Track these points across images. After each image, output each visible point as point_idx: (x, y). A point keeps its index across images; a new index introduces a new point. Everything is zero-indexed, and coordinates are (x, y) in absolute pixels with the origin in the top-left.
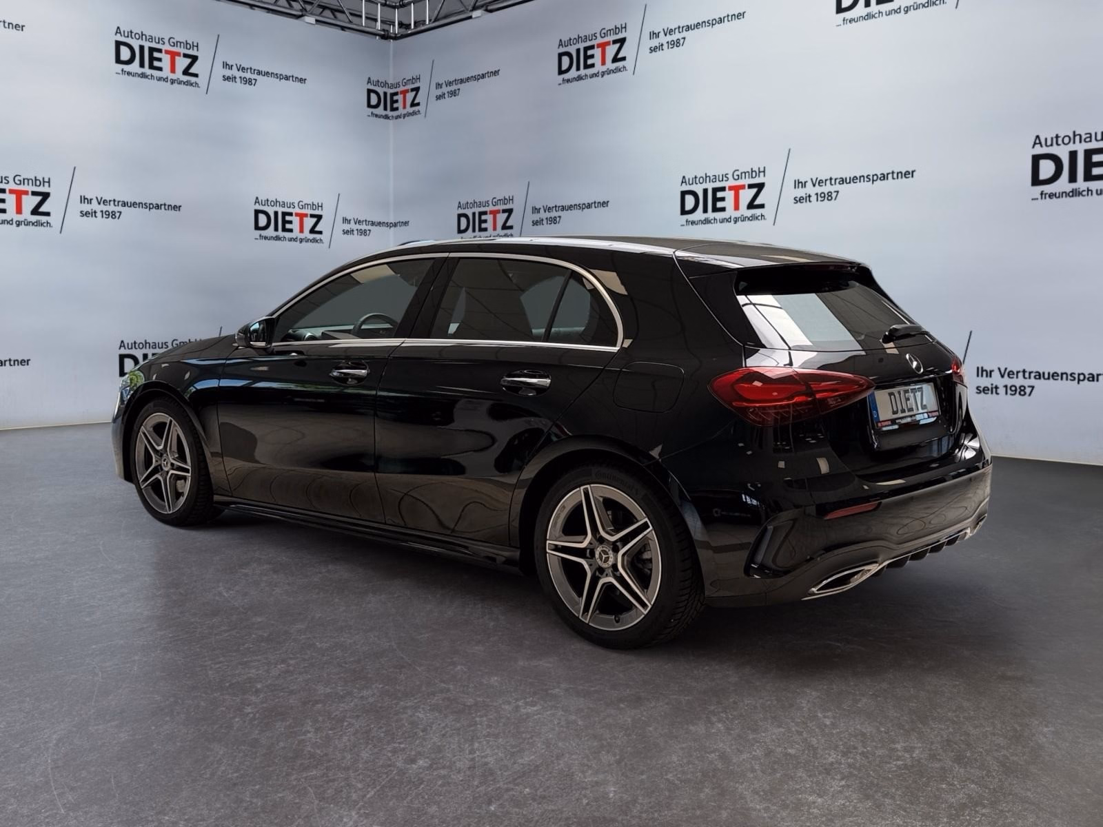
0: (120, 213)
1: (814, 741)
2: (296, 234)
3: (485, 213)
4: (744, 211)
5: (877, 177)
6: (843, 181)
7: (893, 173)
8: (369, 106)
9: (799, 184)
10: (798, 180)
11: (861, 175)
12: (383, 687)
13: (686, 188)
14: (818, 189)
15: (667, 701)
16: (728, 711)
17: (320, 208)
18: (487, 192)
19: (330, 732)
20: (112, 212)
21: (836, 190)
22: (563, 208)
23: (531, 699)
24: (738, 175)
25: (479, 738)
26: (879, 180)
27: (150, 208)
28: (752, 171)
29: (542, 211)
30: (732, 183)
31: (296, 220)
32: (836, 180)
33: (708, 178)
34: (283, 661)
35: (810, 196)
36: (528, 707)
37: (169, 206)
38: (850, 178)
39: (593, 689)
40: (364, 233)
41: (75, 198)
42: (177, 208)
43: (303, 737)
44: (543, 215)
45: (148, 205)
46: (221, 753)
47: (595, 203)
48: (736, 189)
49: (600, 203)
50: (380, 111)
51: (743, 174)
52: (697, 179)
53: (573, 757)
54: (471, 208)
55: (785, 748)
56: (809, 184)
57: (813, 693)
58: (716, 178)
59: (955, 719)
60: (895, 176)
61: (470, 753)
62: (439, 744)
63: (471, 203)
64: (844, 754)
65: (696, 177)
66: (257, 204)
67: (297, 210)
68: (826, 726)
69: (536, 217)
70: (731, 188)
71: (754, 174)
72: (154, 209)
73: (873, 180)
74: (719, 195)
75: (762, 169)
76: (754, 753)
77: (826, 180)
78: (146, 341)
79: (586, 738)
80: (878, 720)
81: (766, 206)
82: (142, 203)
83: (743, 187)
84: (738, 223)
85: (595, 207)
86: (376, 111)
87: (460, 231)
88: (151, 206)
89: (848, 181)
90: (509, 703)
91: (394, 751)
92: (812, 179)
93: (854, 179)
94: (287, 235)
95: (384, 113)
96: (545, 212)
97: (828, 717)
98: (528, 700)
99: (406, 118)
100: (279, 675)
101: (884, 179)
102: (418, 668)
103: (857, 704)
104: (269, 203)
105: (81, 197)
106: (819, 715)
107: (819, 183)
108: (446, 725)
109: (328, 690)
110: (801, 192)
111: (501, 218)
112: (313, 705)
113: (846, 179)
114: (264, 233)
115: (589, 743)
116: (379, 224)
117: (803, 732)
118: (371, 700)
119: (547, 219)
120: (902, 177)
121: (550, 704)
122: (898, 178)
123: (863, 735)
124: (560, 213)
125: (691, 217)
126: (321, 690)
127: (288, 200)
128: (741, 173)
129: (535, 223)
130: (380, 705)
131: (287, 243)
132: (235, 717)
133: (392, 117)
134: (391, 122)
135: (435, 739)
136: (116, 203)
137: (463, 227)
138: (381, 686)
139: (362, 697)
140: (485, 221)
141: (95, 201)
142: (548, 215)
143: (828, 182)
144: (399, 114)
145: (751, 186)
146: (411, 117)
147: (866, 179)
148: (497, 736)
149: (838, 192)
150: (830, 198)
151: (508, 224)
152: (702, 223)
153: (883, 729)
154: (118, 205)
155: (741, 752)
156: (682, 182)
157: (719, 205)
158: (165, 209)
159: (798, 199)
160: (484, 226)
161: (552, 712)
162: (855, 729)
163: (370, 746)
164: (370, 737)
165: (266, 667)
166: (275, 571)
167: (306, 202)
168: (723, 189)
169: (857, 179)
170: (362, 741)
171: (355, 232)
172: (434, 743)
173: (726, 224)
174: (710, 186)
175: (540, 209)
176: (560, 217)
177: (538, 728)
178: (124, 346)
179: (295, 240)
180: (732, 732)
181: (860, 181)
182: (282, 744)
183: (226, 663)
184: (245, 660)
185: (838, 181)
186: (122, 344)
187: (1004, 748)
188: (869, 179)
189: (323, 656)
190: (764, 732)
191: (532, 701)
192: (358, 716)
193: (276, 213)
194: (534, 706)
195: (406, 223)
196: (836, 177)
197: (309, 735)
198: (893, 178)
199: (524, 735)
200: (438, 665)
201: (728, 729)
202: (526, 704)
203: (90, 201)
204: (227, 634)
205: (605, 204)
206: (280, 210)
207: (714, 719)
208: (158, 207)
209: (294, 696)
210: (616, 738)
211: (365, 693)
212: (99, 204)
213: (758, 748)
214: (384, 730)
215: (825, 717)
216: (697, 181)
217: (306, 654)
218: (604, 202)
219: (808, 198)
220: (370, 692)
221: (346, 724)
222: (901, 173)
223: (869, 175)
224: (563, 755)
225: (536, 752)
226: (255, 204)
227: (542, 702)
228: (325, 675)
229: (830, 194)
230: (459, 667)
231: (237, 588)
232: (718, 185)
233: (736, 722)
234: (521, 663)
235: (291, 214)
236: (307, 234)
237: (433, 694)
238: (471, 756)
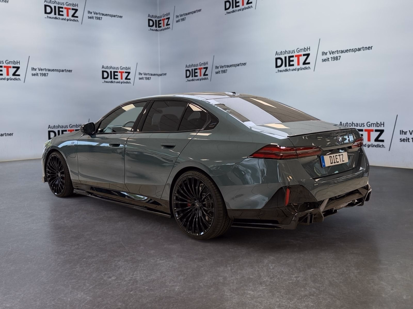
0: (48, 74)
1: (262, 274)
2: (119, 80)
3: (197, 69)
4: (301, 66)
5: (357, 50)
6: (342, 52)
7: (363, 48)
8: (149, 26)
9: (324, 53)
10: (324, 52)
11: (350, 49)
12: (110, 254)
13: (277, 56)
14: (332, 56)
15: (214, 259)
16: (235, 263)
17: (129, 69)
18: (197, 61)
19: (85, 268)
20: (44, 74)
21: (339, 55)
22: (228, 66)
23: (163, 258)
24: (299, 51)
25: (137, 271)
26: (357, 51)
27: (59, 72)
28: (305, 49)
29: (219, 67)
30: (296, 54)
31: (119, 74)
32: (339, 51)
33: (286, 52)
34: (78, 244)
35: (328, 59)
36: (161, 261)
37: (67, 70)
38: (345, 50)
39: (188, 255)
40: (148, 79)
41: (29, 69)
42: (70, 71)
43: (74, 269)
44: (220, 69)
45: (59, 70)
46: (44, 274)
47: (241, 64)
48: (298, 56)
49: (243, 64)
50: (154, 28)
51: (301, 50)
52: (282, 53)
53: (169, 277)
54: (191, 67)
55: (250, 276)
56: (328, 53)
57: (272, 258)
58: (290, 52)
59: (322, 267)
60: (364, 49)
61: (132, 275)
62: (122, 272)
63: (191, 65)
64: (271, 278)
65: (281, 52)
66: (103, 68)
67: (120, 70)
68: (270, 268)
69: (217, 70)
70: (296, 56)
71: (305, 50)
72: (61, 72)
73: (355, 51)
74: (291, 59)
75: (308, 48)
76: (237, 277)
77: (335, 52)
78: (59, 125)
79: (177, 271)
80: (291, 267)
81: (310, 63)
82: (56, 70)
83: (301, 55)
84: (299, 71)
85: (241, 66)
86: (152, 28)
87: (187, 77)
88: (60, 71)
89: (344, 52)
90: (154, 259)
91: (105, 274)
92: (329, 51)
93: (347, 51)
94: (116, 80)
95: (155, 29)
96: (221, 68)
97: (273, 266)
98: (162, 259)
99: (165, 30)
100: (75, 249)
101: (359, 50)
102: (126, 248)
103: (287, 261)
104: (108, 68)
105: (32, 68)
106: (270, 265)
107: (332, 53)
108: (128, 266)
109: (90, 254)
110: (325, 57)
111: (203, 71)
112: (83, 259)
113: (343, 51)
114: (106, 80)
115: (177, 273)
116: (154, 75)
117: (259, 271)
118: (104, 258)
119: (221, 71)
120: (367, 50)
121: (169, 260)
122: (365, 50)
123: (283, 272)
124: (227, 68)
125: (280, 69)
126: (88, 254)
127: (116, 66)
128: (300, 50)
129: (217, 73)
130: (106, 259)
131: (115, 84)
132: (53, 263)
133: (159, 30)
134: (158, 32)
135: (121, 271)
136: (46, 70)
137: (188, 75)
138: (110, 253)
139: (101, 257)
140: (197, 73)
141: (37, 70)
142: (222, 69)
143: (336, 52)
144: (162, 29)
145: (304, 55)
146: (166, 30)
147: (352, 51)
148: (144, 270)
149: (340, 56)
150: (337, 59)
151: (206, 73)
152: (284, 71)
153: (291, 270)
154: (47, 71)
155: (232, 276)
156: (276, 54)
157: (291, 63)
158: (66, 72)
159: (324, 60)
160: (196, 74)
161: (169, 262)
162: (281, 270)
163: (97, 273)
164: (98, 270)
165: (71, 247)
166: (87, 214)
167: (123, 67)
168: (293, 56)
169: (348, 51)
170: (95, 271)
171: (144, 79)
172: (121, 272)
173: (294, 71)
174: (287, 55)
175: (218, 67)
176: (227, 70)
177: (161, 268)
178: (50, 127)
179: (119, 82)
180: (233, 270)
181: (349, 52)
182: (66, 271)
183: (57, 245)
184: (64, 244)
185: (340, 52)
186: (49, 127)
187: (335, 277)
188: (353, 51)
189: (93, 243)
190: (245, 270)
191: (163, 259)
192: (97, 263)
193: (111, 72)
194: (162, 261)
195: (165, 74)
196: (339, 50)
197: (77, 269)
198: (363, 50)
199: (154, 270)
200: (134, 246)
201: (231, 269)
202: (160, 260)
203: (35, 70)
204: (60, 235)
205: (245, 64)
206: (113, 70)
207: (228, 266)
208: (63, 71)
209: (77, 256)
210: (187, 272)
211: (103, 255)
212: (39, 70)
213: (239, 276)
214: (104, 267)
215: (271, 266)
216: (282, 54)
217: (87, 242)
218: (244, 63)
219: (328, 60)
220: (105, 255)
221: (92, 265)
222: (366, 47)
223: (353, 49)
224: (165, 277)
225: (156, 276)
226: (102, 68)
227: (167, 259)
228: (91, 249)
229: (337, 57)
230: (141, 247)
231: (71, 219)
232: (291, 55)
233: (236, 267)
234: (165, 246)
235: (117, 72)
236: (124, 80)
237: (128, 256)
238: (132, 276)
